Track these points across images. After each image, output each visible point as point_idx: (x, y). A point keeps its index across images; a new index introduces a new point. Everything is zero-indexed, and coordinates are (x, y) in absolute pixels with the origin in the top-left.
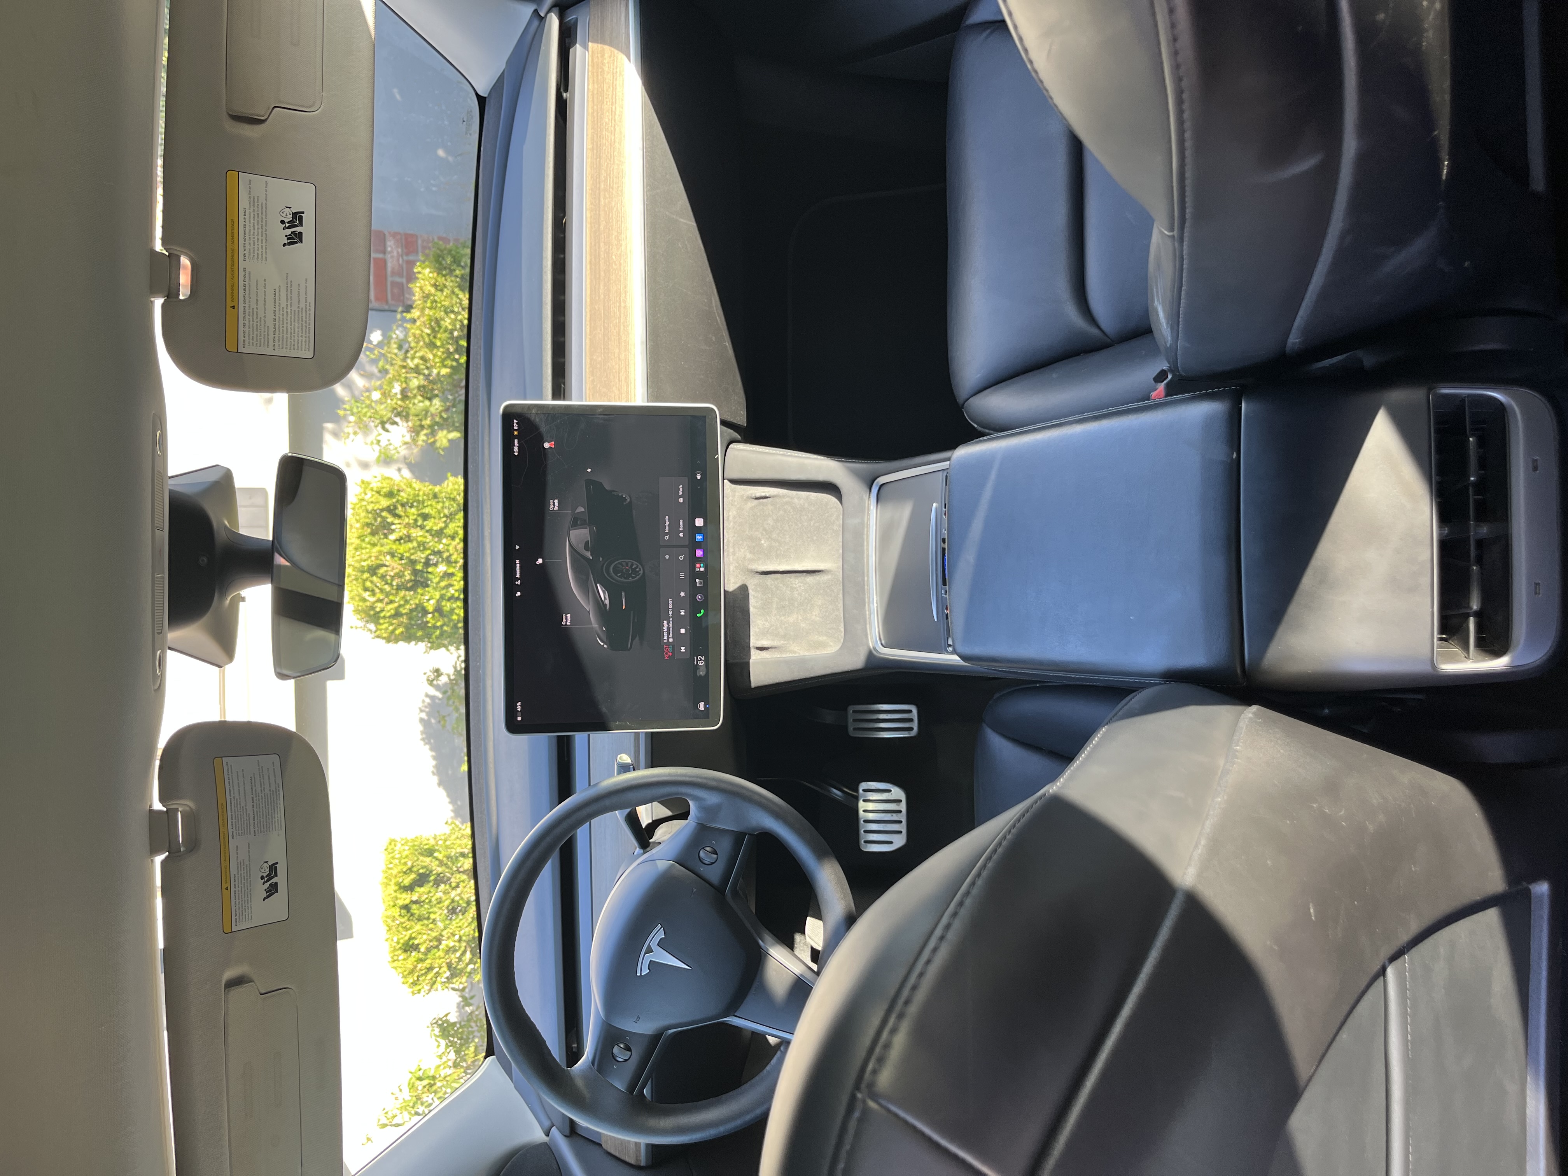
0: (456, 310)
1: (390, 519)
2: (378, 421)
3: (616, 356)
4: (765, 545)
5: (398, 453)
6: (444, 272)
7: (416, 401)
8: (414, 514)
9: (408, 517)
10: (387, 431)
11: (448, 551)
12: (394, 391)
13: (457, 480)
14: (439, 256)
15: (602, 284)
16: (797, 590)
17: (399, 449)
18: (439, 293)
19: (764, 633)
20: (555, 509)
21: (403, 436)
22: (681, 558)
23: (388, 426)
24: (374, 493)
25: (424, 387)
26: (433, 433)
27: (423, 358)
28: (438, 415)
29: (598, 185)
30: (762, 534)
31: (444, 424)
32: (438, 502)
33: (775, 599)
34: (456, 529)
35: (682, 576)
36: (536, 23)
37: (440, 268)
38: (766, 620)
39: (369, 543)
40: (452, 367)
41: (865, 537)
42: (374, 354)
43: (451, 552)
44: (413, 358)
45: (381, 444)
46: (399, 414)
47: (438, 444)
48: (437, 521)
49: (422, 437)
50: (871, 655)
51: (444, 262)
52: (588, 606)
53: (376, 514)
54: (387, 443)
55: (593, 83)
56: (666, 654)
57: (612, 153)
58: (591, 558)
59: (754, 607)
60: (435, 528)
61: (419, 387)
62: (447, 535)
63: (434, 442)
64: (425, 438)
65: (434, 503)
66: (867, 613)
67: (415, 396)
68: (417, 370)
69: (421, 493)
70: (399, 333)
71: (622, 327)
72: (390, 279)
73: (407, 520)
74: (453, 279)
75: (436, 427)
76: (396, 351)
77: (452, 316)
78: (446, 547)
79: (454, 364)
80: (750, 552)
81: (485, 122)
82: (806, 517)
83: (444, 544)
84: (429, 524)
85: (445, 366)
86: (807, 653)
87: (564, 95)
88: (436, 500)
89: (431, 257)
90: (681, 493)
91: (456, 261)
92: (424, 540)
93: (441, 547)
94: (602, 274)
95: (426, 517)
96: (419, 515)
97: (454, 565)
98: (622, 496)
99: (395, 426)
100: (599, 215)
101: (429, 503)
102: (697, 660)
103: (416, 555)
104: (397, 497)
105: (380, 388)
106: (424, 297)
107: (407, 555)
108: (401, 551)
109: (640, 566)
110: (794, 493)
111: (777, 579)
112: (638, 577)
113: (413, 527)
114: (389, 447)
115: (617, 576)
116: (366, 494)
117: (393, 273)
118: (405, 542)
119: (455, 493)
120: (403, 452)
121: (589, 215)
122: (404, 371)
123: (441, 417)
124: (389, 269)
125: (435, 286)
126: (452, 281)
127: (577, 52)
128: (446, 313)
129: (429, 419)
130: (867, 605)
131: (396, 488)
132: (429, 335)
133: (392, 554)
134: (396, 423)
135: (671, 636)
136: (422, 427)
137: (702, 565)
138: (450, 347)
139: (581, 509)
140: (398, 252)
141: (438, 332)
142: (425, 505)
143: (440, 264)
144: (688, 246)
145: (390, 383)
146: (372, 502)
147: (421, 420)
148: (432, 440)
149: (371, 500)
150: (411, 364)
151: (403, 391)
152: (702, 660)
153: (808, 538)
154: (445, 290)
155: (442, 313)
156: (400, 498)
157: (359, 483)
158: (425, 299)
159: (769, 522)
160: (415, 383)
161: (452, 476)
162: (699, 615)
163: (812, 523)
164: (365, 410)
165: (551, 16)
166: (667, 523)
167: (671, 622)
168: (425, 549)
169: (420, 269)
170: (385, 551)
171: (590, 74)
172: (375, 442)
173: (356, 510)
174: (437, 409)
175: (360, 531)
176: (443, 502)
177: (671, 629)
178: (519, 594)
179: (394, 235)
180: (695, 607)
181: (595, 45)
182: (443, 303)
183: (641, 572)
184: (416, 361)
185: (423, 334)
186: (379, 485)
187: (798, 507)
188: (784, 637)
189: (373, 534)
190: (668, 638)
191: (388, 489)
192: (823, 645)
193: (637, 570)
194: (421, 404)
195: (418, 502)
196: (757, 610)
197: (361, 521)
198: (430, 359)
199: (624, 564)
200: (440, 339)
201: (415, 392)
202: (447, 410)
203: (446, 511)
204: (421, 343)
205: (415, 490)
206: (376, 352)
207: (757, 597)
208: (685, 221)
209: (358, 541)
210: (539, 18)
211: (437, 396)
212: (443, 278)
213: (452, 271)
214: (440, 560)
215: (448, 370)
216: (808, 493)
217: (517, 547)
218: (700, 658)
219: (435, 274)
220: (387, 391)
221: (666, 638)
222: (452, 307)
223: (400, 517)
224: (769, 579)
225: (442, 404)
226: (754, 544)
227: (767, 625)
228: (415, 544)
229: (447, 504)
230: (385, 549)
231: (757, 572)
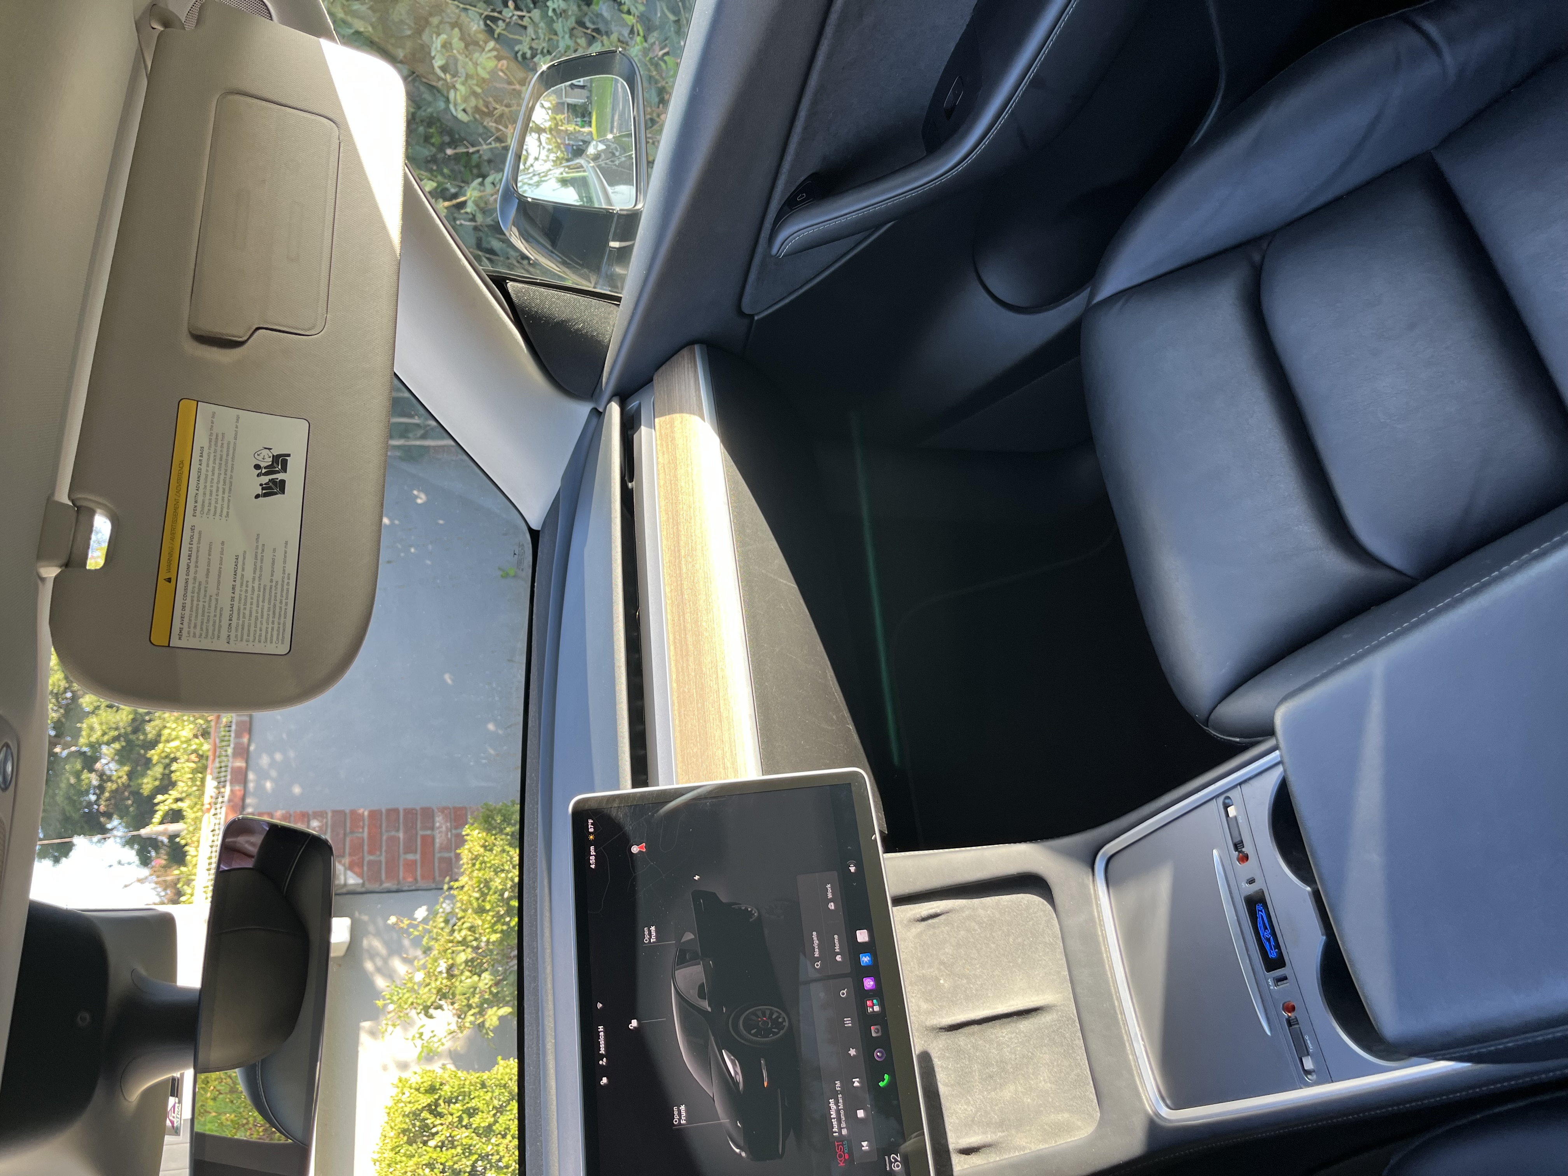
0: (507, 868)
1: (431, 1120)
2: (421, 1007)
3: (716, 738)
4: (946, 985)
5: (443, 1044)
6: (494, 832)
7: (463, 978)
8: (458, 1111)
9: (452, 1115)
10: (431, 1017)
11: (498, 1153)
12: (439, 970)
13: (509, 1063)
14: (488, 816)
15: (691, 659)
16: (1008, 1046)
17: (444, 1040)
18: (488, 853)
19: (969, 1124)
20: (652, 940)
21: (449, 1024)
22: (843, 994)
23: (432, 1011)
24: (413, 1091)
25: (472, 960)
26: (482, 1012)
27: (472, 929)
28: (488, 990)
29: (677, 554)
30: (940, 970)
31: (496, 1000)
32: (487, 1092)
33: (976, 1067)
34: (508, 1122)
35: (848, 1022)
36: (594, 421)
37: (489, 824)
38: (968, 1103)
39: (405, 1155)
40: (502, 931)
41: (1101, 939)
42: (418, 931)
43: (501, 1154)
44: (460, 930)
45: (423, 1037)
46: (444, 996)
47: (487, 1025)
48: (485, 1115)
49: (470, 1018)
50: (1154, 1128)
51: (493, 822)
52: (711, 1089)
53: (416, 1115)
54: (432, 1035)
55: (664, 454)
56: (840, 1156)
57: (692, 515)
58: (709, 1009)
59: (946, 1085)
60: (483, 1125)
61: (466, 962)
62: (497, 1132)
63: (483, 1022)
64: (472, 1018)
65: (482, 1094)
66: (1131, 1057)
67: (462, 973)
68: (464, 942)
69: (467, 1083)
70: (447, 906)
71: (722, 702)
72: (437, 855)
73: (450, 1118)
74: (503, 837)
75: (486, 1006)
76: (442, 925)
77: (503, 875)
78: (495, 1148)
79: (505, 927)
80: (927, 1001)
81: (539, 554)
82: (1000, 933)
83: (492, 1144)
84: (476, 1121)
85: (495, 932)
86: (1041, 1146)
87: (630, 485)
88: (485, 1090)
89: (481, 818)
90: (830, 896)
91: (506, 820)
92: (470, 1142)
93: (489, 1149)
94: (691, 647)
95: (471, 1113)
96: (464, 1111)
97: (505, 1170)
98: (746, 909)
99: (439, 1010)
100: (682, 584)
101: (477, 1093)
102: (891, 1163)
103: (460, 1163)
104: (439, 1091)
105: (424, 967)
106: (472, 859)
107: (450, 1163)
108: (443, 1160)
109: (783, 1015)
110: (976, 902)
111: (973, 1034)
112: (782, 1032)
113: (457, 1127)
114: (432, 1039)
115: (750, 1033)
116: (404, 1094)
117: (442, 849)
118: (447, 1149)
119: (506, 1078)
120: (448, 1044)
121: (668, 590)
122: (450, 945)
123: (491, 993)
124: (437, 845)
125: (484, 847)
126: (502, 840)
127: (644, 435)
128: (496, 873)
129: (477, 996)
130: (1127, 1045)
131: (438, 1080)
132: (477, 899)
133: (431, 1166)
134: (440, 1007)
135: (843, 1125)
136: (470, 1007)
137: (875, 1001)
138: (501, 909)
139: (689, 936)
140: (447, 827)
141: (487, 894)
142: (472, 1097)
143: (490, 824)
144: (792, 609)
145: (436, 960)
146: (410, 1102)
147: (468, 999)
148: (481, 1020)
149: (408, 1100)
150: (458, 936)
151: (450, 968)
152: (896, 1161)
153: (1009, 962)
154: (495, 848)
155: (492, 873)
156: (443, 1093)
157: (396, 1081)
158: (474, 861)
159: (947, 950)
160: (462, 958)
161: (503, 1059)
162: (882, 1084)
163: (1011, 940)
164: (407, 995)
165: (611, 406)
166: (816, 942)
167: (841, 1101)
168: (471, 1154)
169: (468, 831)
170: (424, 1162)
171: (659, 447)
172: (418, 1036)
173: (392, 1114)
174: (486, 984)
175: (394, 1140)
176: (493, 1092)
177: (842, 1112)
178: (604, 1080)
179: (443, 810)
180: (874, 1072)
181: (662, 419)
182: (493, 862)
183: (786, 1024)
184: (464, 933)
185: (472, 899)
186: (420, 1081)
187: (985, 920)
188: (1001, 1125)
189: (410, 1142)
190: (840, 1128)
191: (430, 1083)
192: (1067, 1128)
193: (780, 1020)
194: (469, 980)
195: (464, 1094)
196: (950, 1089)
197: (396, 1128)
198: (478, 926)
199: (759, 1013)
200: (489, 901)
201: (461, 968)
202: (497, 984)
203: (496, 1103)
204: (470, 911)
205: (461, 1080)
206: (420, 928)
207: (947, 1068)
208: (785, 582)
209: (392, 1154)
210: (598, 414)
211: (487, 970)
212: (493, 837)
213: (501, 831)
214: (488, 1166)
215: (498, 935)
216: (997, 897)
217: (600, 1005)
218: (894, 1158)
219: (484, 834)
220: (431, 970)
221: (835, 1129)
222: (503, 865)
223: (441, 1115)
224: (961, 1038)
225: (492, 977)
226: (929, 988)
227: (971, 1109)
228: (459, 1150)
229: (496, 1093)
230: (425, 1159)
231: (941, 1028)
